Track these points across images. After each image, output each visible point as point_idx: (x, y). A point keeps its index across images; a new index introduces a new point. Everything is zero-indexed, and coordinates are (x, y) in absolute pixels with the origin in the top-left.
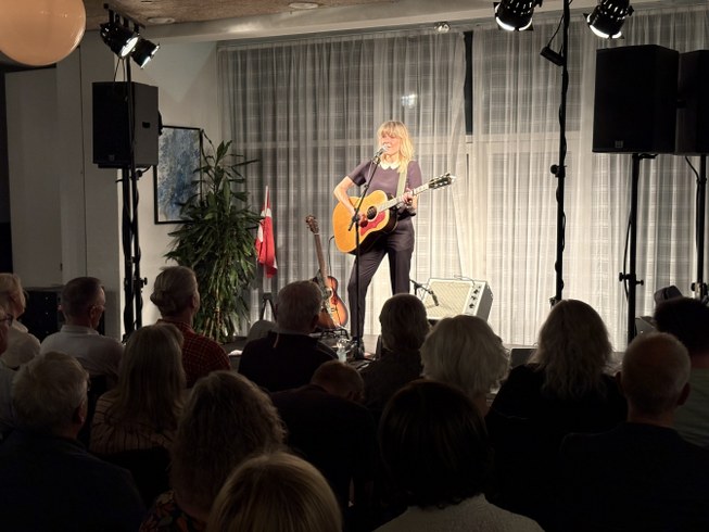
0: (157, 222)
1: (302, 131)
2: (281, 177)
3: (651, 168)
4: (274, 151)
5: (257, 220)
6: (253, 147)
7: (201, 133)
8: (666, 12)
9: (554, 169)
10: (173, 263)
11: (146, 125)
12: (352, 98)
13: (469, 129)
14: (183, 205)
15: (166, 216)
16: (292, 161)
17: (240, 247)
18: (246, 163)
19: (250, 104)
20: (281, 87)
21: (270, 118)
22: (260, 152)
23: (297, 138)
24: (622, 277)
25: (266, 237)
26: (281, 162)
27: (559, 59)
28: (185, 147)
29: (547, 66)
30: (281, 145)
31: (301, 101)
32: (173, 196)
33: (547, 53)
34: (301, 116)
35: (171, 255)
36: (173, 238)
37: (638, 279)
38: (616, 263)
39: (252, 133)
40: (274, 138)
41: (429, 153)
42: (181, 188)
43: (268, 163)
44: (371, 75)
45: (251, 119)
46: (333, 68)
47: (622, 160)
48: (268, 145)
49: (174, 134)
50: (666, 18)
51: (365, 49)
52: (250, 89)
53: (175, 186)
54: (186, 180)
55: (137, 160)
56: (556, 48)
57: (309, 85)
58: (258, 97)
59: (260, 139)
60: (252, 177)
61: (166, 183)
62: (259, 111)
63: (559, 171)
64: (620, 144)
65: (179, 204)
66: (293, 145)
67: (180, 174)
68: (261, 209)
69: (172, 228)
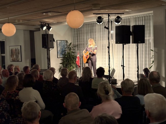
0: (58, 58)
2: (81, 49)
5: (76, 57)
6: (77, 43)
7: (67, 42)
9: (108, 47)
11: (51, 41)
13: (112, 39)
14: (63, 54)
15: (60, 57)
16: (83, 46)
17: (73, 62)
18: (75, 46)
19: (76, 35)
20: (81, 32)
21: (79, 38)
23: (84, 41)
25: (78, 60)
26: (81, 46)
28: (64, 44)
30: (81, 43)
31: (84, 35)
32: (61, 53)
33: (105, 27)
34: (84, 37)
35: (61, 64)
36: (61, 61)
39: (76, 41)
42: (63, 51)
43: (79, 46)
44: (95, 29)
47: (121, 45)
48: (79, 43)
49: (61, 42)
52: (76, 33)
53: (61, 51)
57: (85, 31)
60: (77, 49)
62: (77, 37)
65: (62, 54)
66: (83, 43)
67: (62, 49)
68: (77, 55)
69: (61, 59)
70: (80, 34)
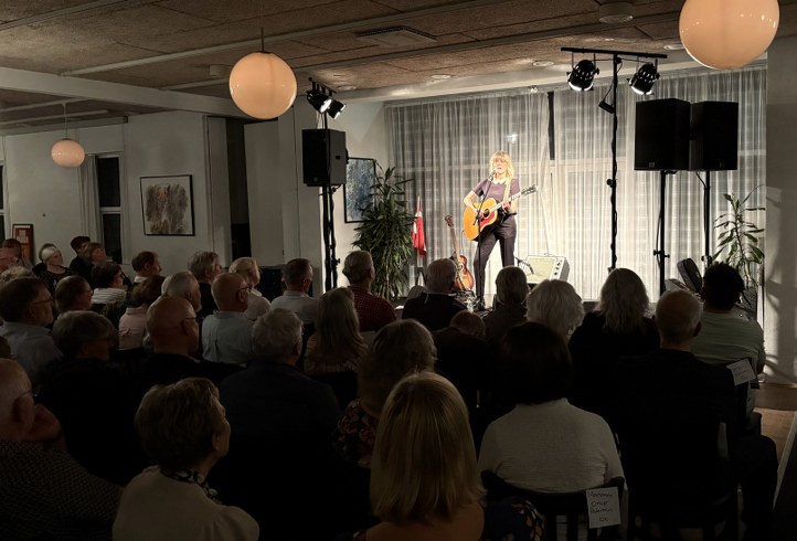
0: (346, 222)
1: (441, 160)
2: (428, 190)
3: (673, 180)
4: (423, 173)
5: (413, 219)
6: (409, 171)
7: (374, 162)
8: (681, 76)
9: (609, 182)
10: (357, 249)
11: (338, 157)
12: (475, 137)
13: (552, 157)
14: (363, 210)
15: (352, 217)
16: (435, 180)
17: (402, 237)
18: (404, 182)
19: (407, 142)
20: (427, 131)
21: (420, 151)
22: (414, 174)
23: (438, 164)
24: (655, 253)
25: (419, 230)
26: (428, 181)
27: (611, 109)
28: (364, 171)
29: (603, 114)
30: (428, 170)
31: (440, 140)
32: (356, 204)
33: (603, 105)
34: (441, 150)
35: (355, 243)
36: (357, 232)
37: (666, 254)
38: (651, 244)
39: (408, 162)
40: (423, 165)
41: (525, 173)
42: (362, 199)
43: (419, 181)
44: (487, 122)
45: (408, 152)
46: (461, 118)
47: (654, 175)
49: (357, 163)
50: (681, 81)
51: (483, 105)
52: (406, 132)
53: (358, 197)
54: (366, 194)
55: (332, 181)
56: (609, 102)
57: (446, 129)
58: (412, 137)
59: (413, 166)
60: (409, 191)
61: (352, 196)
62: (413, 147)
63: (612, 183)
64: (652, 164)
65: (360, 209)
66: (435, 170)
67: (361, 189)
68: (415, 212)
69: (356, 225)
70: (423, 139)
